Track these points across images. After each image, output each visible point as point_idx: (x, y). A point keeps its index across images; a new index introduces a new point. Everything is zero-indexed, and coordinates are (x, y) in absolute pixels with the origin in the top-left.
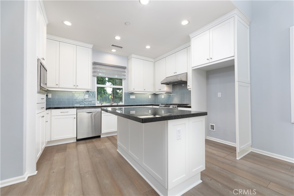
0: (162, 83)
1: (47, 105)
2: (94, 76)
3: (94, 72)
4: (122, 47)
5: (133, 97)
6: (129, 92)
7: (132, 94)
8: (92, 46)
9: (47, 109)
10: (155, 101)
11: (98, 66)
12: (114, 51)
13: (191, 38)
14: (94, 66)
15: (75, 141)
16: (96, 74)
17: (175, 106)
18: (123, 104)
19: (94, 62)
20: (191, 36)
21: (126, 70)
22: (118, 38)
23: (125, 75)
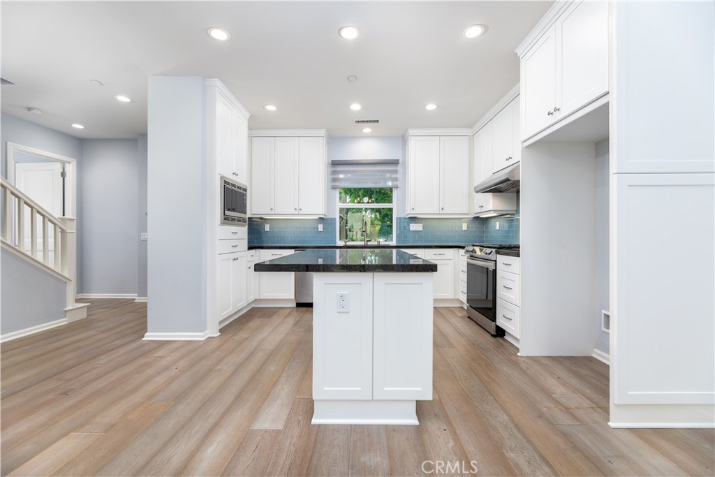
0: (478, 189)
1: (249, 242)
2: (334, 188)
3: (334, 180)
4: (378, 121)
5: (414, 227)
6: (408, 217)
7: (414, 219)
8: (324, 132)
9: (250, 248)
10: (483, 237)
11: (339, 168)
12: (367, 130)
13: (521, 57)
14: (334, 169)
15: (295, 305)
16: (337, 184)
17: (488, 250)
18: (394, 243)
19: (332, 161)
20: (519, 51)
21: (399, 168)
22: (356, 107)
23: (396, 179)
